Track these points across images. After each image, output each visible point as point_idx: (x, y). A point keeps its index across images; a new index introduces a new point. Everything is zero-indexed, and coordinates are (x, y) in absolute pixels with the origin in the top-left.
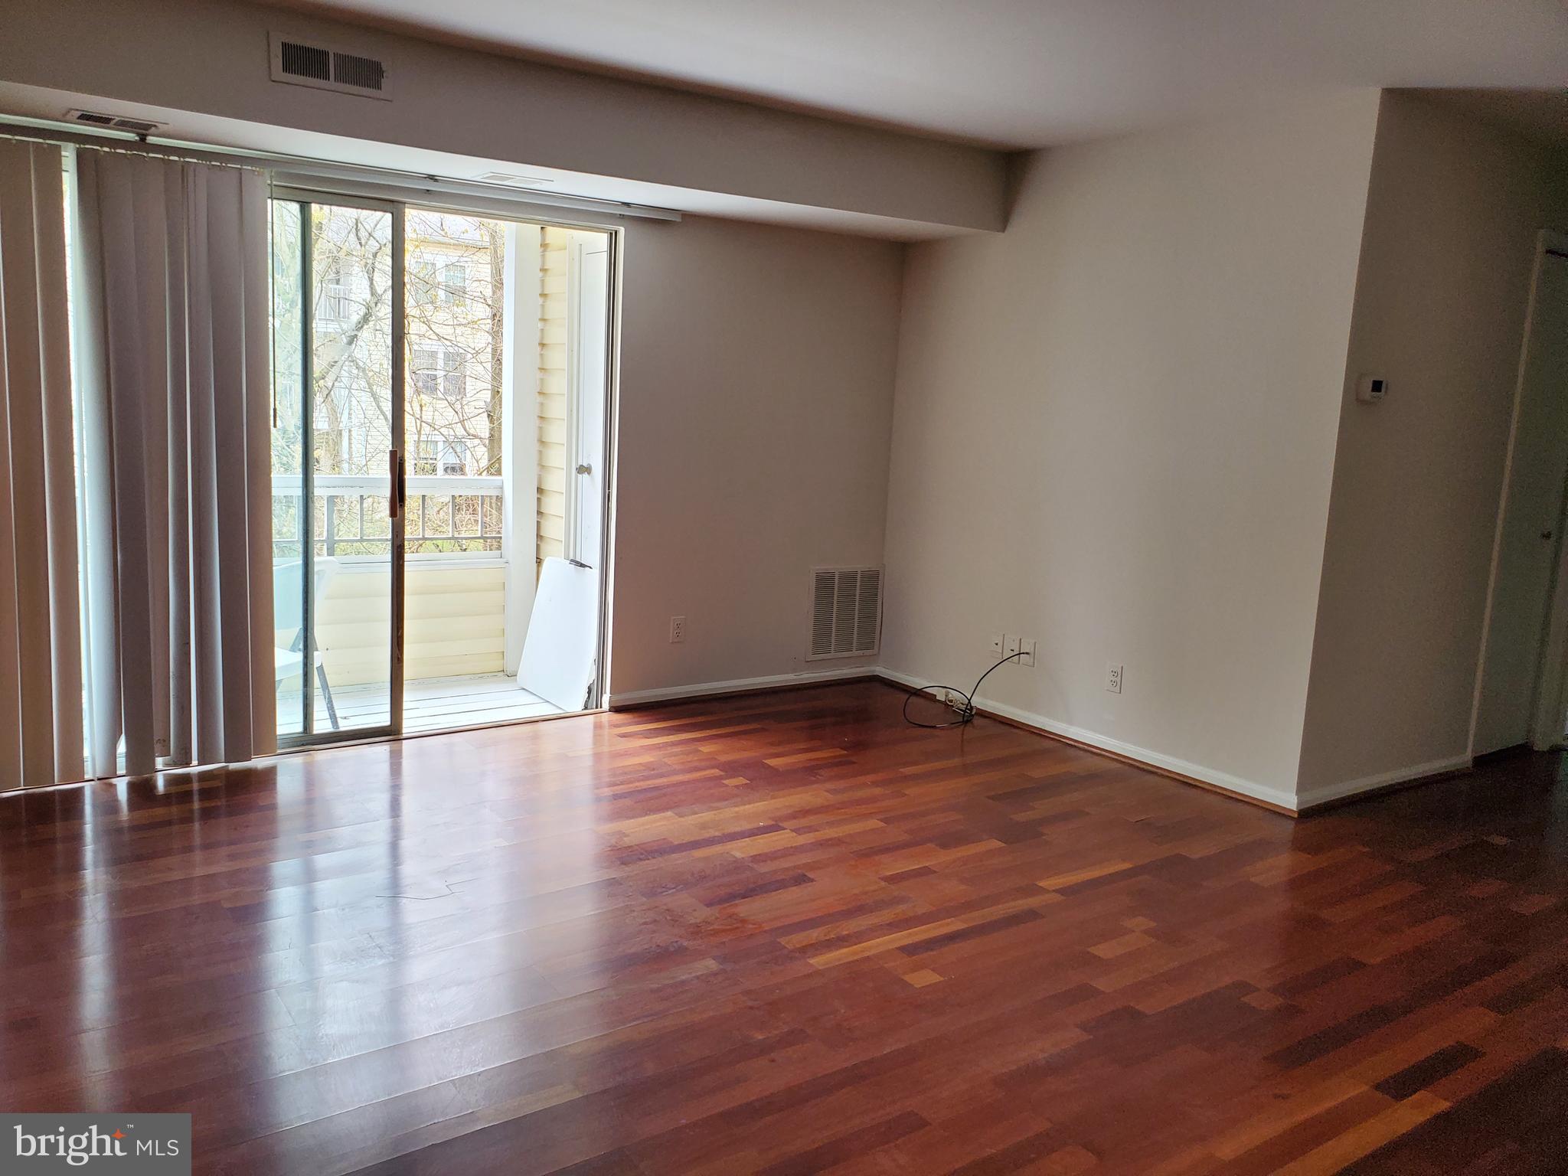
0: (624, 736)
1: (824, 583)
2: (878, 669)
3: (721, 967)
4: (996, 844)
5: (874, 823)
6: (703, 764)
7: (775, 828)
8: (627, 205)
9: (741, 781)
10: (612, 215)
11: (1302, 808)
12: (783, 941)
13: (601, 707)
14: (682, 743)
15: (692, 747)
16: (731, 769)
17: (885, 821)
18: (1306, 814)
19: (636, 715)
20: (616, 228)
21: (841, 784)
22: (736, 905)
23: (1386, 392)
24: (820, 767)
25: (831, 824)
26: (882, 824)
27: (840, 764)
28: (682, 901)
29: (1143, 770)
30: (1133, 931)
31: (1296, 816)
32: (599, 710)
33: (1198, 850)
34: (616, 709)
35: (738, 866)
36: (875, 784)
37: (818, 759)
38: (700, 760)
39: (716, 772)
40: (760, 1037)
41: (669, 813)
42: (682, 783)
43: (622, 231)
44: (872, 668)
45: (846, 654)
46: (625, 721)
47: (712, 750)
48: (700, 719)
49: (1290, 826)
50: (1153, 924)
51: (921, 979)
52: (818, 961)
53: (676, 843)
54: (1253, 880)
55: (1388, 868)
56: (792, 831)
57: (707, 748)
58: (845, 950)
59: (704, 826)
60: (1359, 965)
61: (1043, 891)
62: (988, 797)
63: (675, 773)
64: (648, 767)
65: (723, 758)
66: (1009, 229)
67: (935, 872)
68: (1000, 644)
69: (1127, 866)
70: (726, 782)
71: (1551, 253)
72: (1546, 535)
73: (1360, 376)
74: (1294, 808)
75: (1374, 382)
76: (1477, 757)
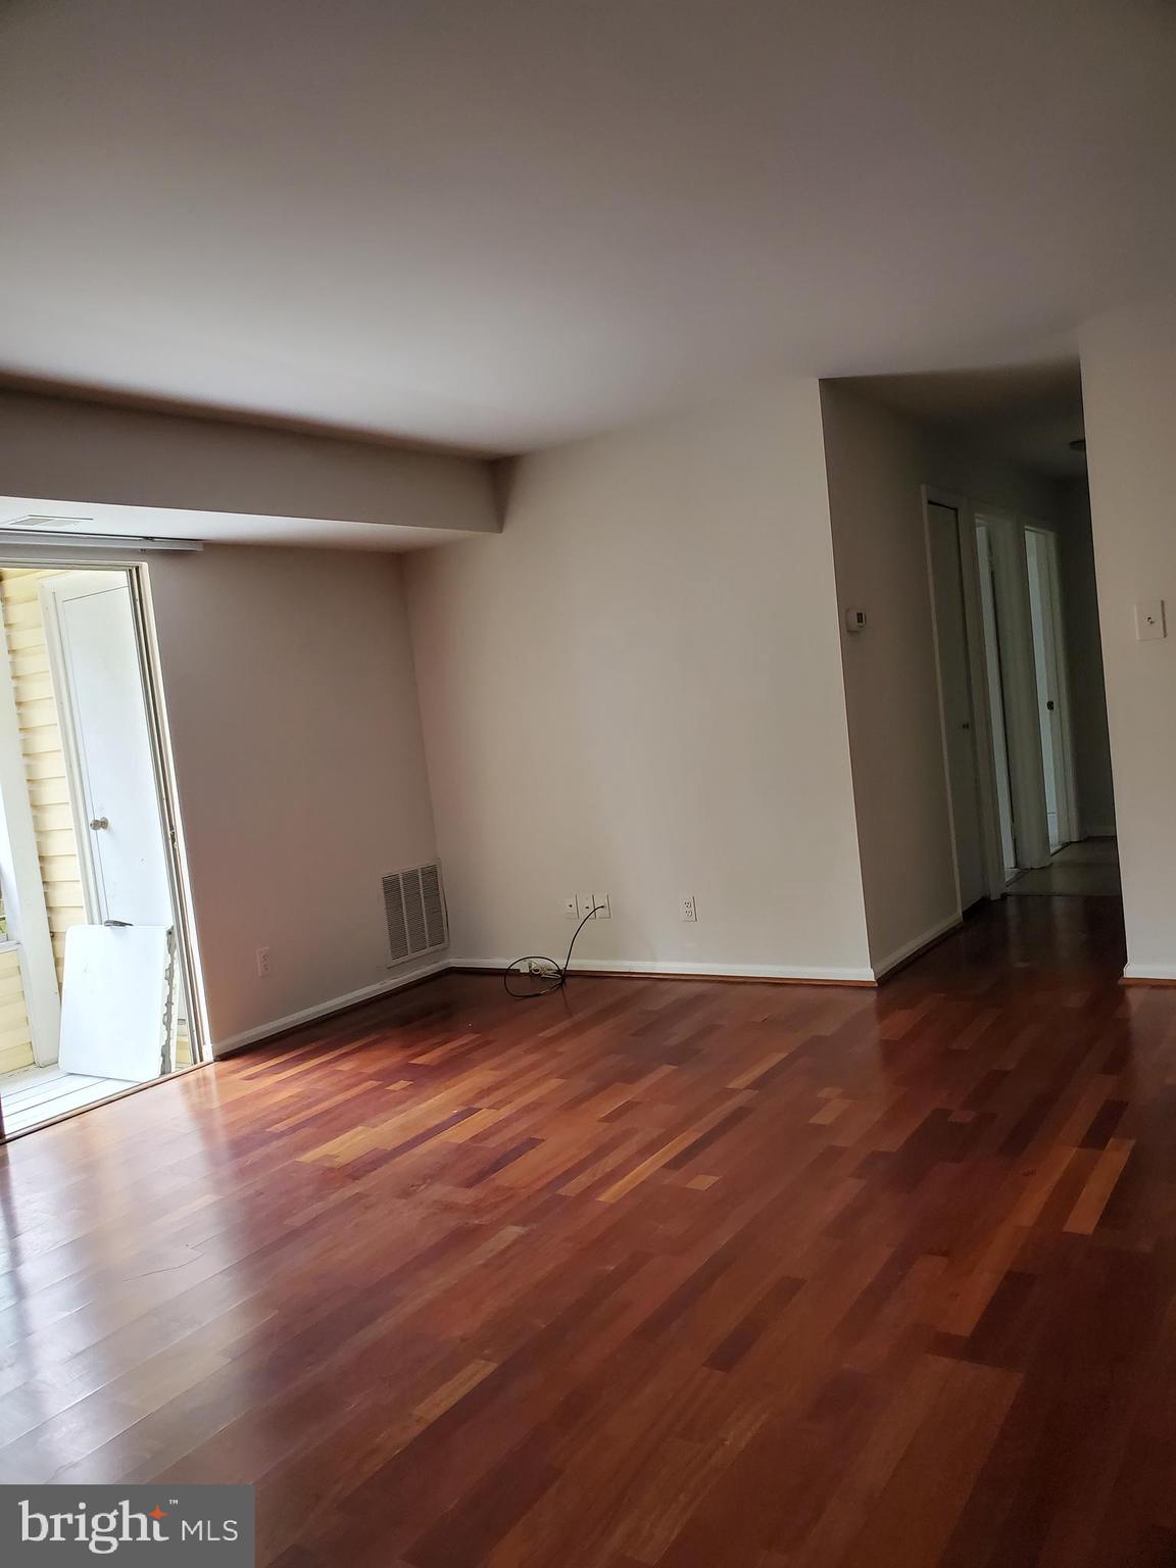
0: (250, 1078)
1: (390, 886)
2: (451, 960)
3: (527, 1229)
4: (668, 1069)
5: (554, 1083)
6: (354, 1080)
7: (471, 1112)
8: (152, 539)
9: (402, 1084)
10: (134, 551)
11: (878, 977)
12: (562, 1191)
13: (202, 1060)
14: (317, 1069)
15: (329, 1069)
16: (386, 1076)
17: (561, 1077)
18: (884, 981)
19: (246, 1057)
20: (137, 563)
21: (497, 1060)
22: (494, 1179)
23: (866, 621)
24: (469, 1051)
25: (519, 1093)
26: (562, 1081)
27: (480, 1046)
28: (439, 1191)
29: (732, 983)
30: (831, 1099)
31: (876, 985)
32: (199, 1064)
33: (828, 1028)
34: (222, 1057)
35: (462, 1151)
36: (529, 1051)
37: (462, 1046)
38: (348, 1078)
39: (375, 1083)
40: (612, 1268)
41: (360, 1128)
42: (348, 1101)
43: (145, 566)
44: (446, 961)
45: (406, 958)
46: (239, 1066)
47: (352, 1066)
48: (313, 1045)
49: (874, 993)
50: (839, 1090)
51: (704, 1182)
52: (607, 1196)
53: (389, 1149)
54: (884, 1038)
55: (968, 1003)
56: (489, 1108)
57: (346, 1066)
58: (621, 1183)
59: (403, 1128)
61: (734, 1092)
62: (633, 1035)
63: (336, 1093)
64: (300, 1096)
65: (370, 1070)
66: (508, 529)
67: (639, 1103)
68: (574, 905)
69: (783, 1055)
70: (391, 1088)
71: (930, 502)
72: (966, 726)
73: (847, 611)
74: (872, 979)
75: (858, 614)
76: (963, 913)
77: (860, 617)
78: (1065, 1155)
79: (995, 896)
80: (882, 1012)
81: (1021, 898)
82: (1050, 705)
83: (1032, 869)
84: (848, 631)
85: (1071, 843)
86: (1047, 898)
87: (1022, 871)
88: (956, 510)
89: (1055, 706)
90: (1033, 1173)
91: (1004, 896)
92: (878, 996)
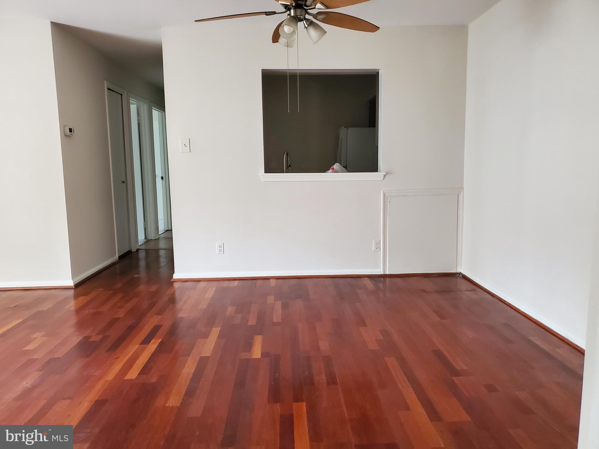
11: (75, 284)
18: (77, 286)
23: (74, 132)
29: (4, 291)
30: (38, 338)
31: (74, 287)
33: (46, 307)
49: (73, 291)
50: (43, 333)
54: (71, 309)
55: (111, 292)
60: (117, 319)
69: (20, 321)
71: (108, 89)
72: (123, 182)
73: (64, 126)
74: (73, 285)
75: (69, 129)
76: (119, 257)
77: (71, 130)
78: (133, 348)
79: (134, 250)
80: (76, 297)
81: (147, 251)
82: (162, 178)
83: (152, 240)
84: (65, 135)
85: (168, 230)
86: (157, 250)
87: (147, 241)
88: (122, 95)
89: (164, 178)
90: (119, 357)
91: (138, 250)
92: (74, 291)
